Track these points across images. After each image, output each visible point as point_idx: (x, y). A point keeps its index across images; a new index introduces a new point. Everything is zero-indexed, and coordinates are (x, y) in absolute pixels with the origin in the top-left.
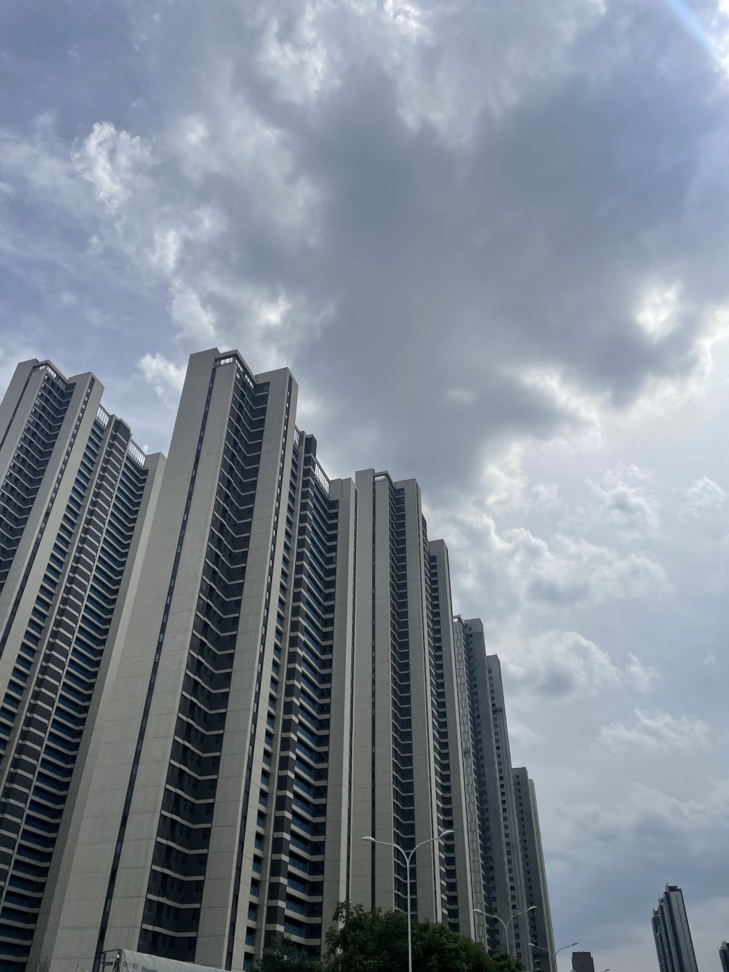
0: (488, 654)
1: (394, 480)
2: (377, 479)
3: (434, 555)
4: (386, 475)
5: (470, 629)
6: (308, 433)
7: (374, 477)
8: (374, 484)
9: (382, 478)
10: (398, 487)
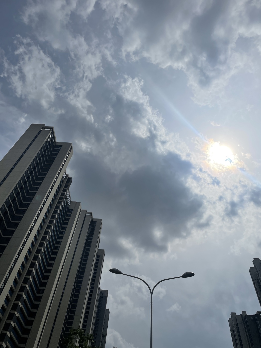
0: (106, 309)
1: (93, 218)
2: (87, 214)
3: (99, 255)
4: (91, 213)
5: (103, 294)
6: (70, 176)
7: (86, 213)
8: (85, 216)
9: (89, 214)
10: (94, 221)
